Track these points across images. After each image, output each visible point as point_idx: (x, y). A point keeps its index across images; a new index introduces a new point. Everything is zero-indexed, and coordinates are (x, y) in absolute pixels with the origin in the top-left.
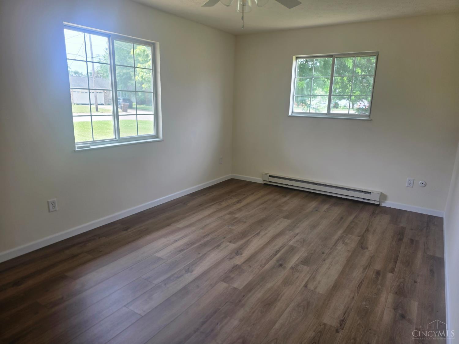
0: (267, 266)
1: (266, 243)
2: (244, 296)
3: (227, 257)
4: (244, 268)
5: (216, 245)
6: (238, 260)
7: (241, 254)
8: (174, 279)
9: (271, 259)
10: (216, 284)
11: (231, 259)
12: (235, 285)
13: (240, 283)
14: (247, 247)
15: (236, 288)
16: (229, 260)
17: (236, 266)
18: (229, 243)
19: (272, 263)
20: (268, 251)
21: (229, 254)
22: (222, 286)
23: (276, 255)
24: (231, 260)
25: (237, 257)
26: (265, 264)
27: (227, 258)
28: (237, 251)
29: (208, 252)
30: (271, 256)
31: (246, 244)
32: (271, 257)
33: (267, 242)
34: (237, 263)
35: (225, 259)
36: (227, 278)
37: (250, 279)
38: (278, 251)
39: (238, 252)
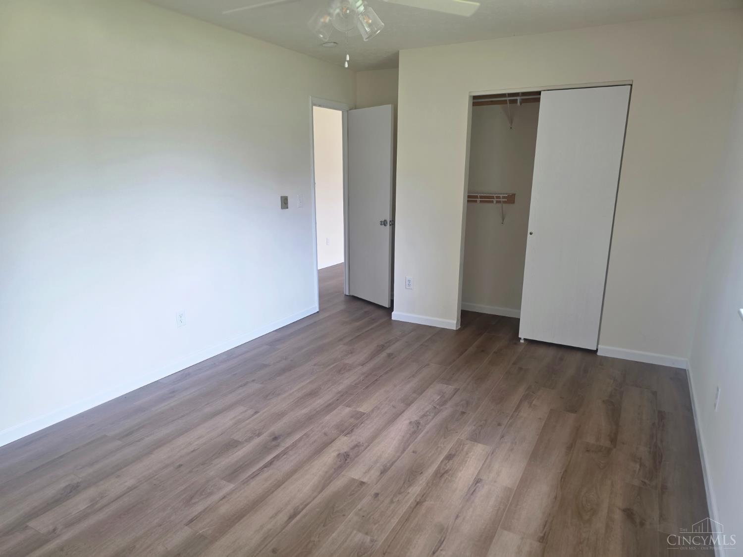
0: (297, 436)
1: (283, 486)
2: (338, 400)
3: (363, 448)
4: (335, 431)
5: (389, 473)
6: (343, 444)
7: (339, 455)
8: (428, 413)
9: (288, 448)
10: (373, 411)
11: (356, 446)
12: (348, 410)
13: (343, 413)
14: (326, 472)
15: (347, 406)
16: (359, 443)
17: (348, 434)
18: (365, 480)
19: (289, 442)
20: (285, 466)
21: (361, 453)
22: (364, 408)
23: (275, 457)
24: (356, 443)
25: (345, 449)
26: (300, 439)
27: (363, 446)
28: (347, 462)
29: (399, 457)
30: (284, 455)
31: (327, 480)
32: (284, 453)
33: (279, 489)
34: (346, 438)
35: (367, 444)
36: (360, 418)
37: (328, 418)
38: (265, 467)
39: (345, 459)
